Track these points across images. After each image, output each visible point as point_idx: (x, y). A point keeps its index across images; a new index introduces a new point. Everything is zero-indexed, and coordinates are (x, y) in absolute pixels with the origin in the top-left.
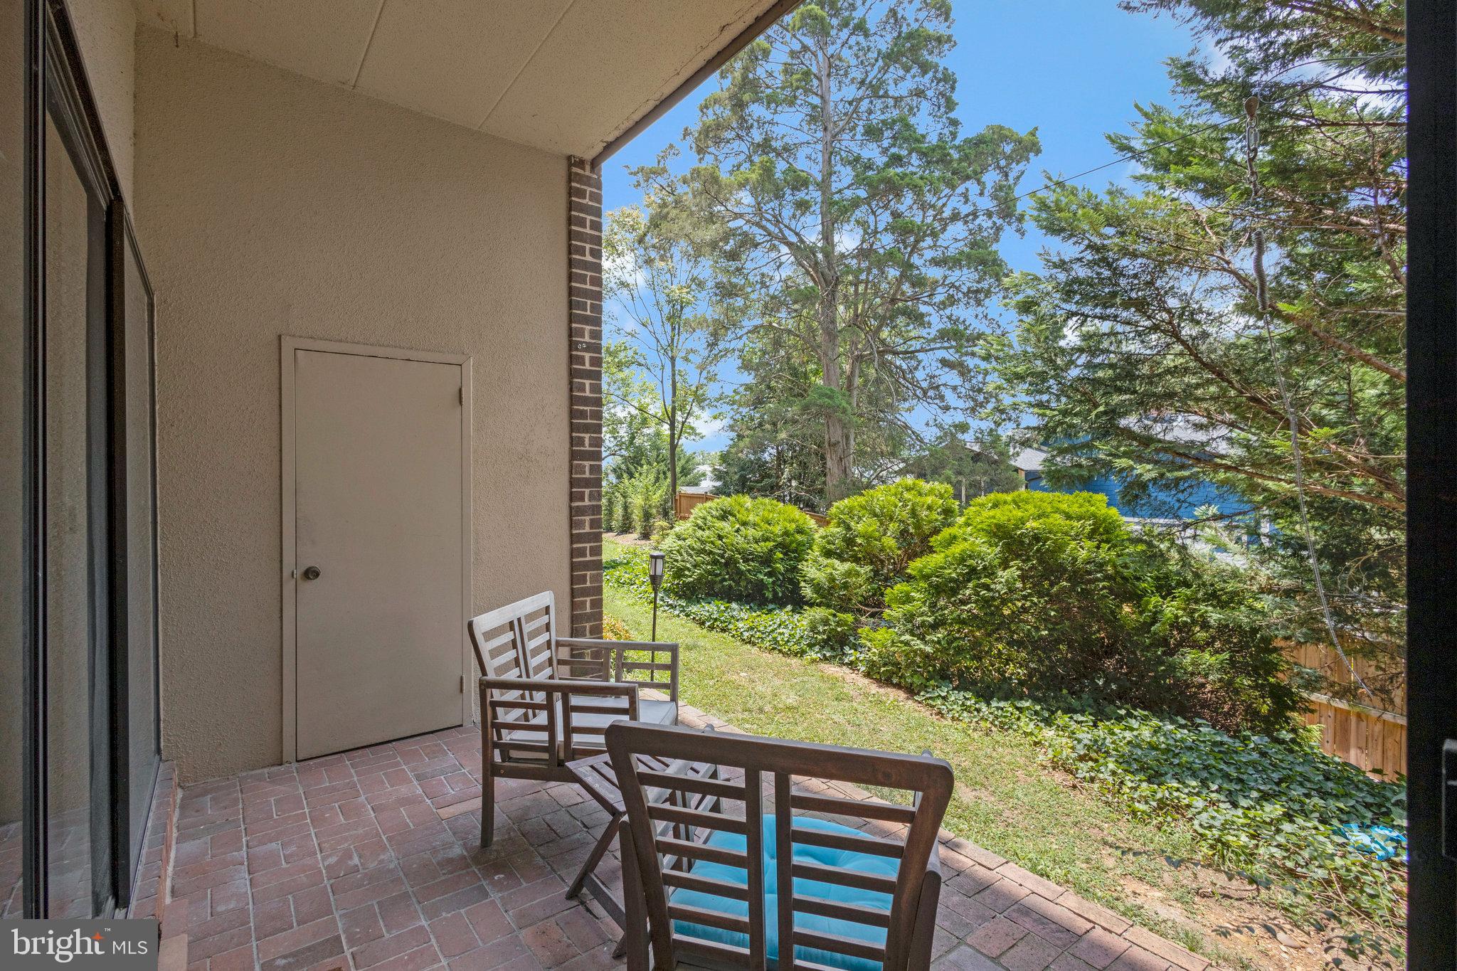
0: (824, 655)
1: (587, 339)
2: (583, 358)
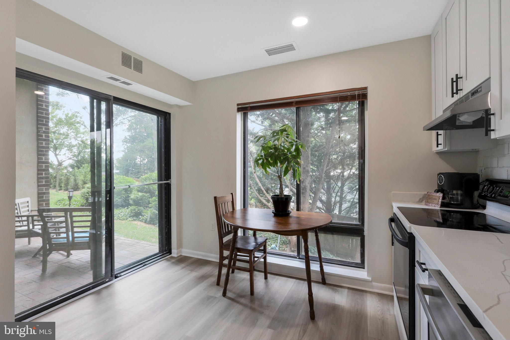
0: (134, 219)
1: (44, 130)
2: (42, 135)
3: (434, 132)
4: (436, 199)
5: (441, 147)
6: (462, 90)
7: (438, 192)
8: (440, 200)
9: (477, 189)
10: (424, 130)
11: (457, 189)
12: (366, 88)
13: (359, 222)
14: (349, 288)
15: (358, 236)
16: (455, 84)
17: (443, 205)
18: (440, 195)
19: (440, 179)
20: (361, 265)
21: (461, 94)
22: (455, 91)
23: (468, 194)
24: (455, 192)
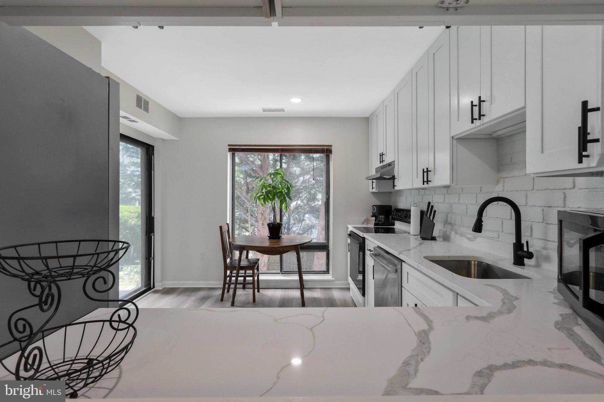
3: (371, 181)
4: (371, 221)
5: (374, 190)
6: (384, 161)
7: (372, 217)
8: (374, 222)
9: (391, 214)
10: (366, 179)
11: (382, 215)
12: (331, 146)
13: (325, 240)
14: (320, 288)
15: (325, 251)
16: (381, 156)
17: (375, 224)
18: (374, 218)
19: (374, 210)
20: (327, 272)
21: (384, 163)
22: (381, 161)
23: (387, 217)
24: (381, 216)
